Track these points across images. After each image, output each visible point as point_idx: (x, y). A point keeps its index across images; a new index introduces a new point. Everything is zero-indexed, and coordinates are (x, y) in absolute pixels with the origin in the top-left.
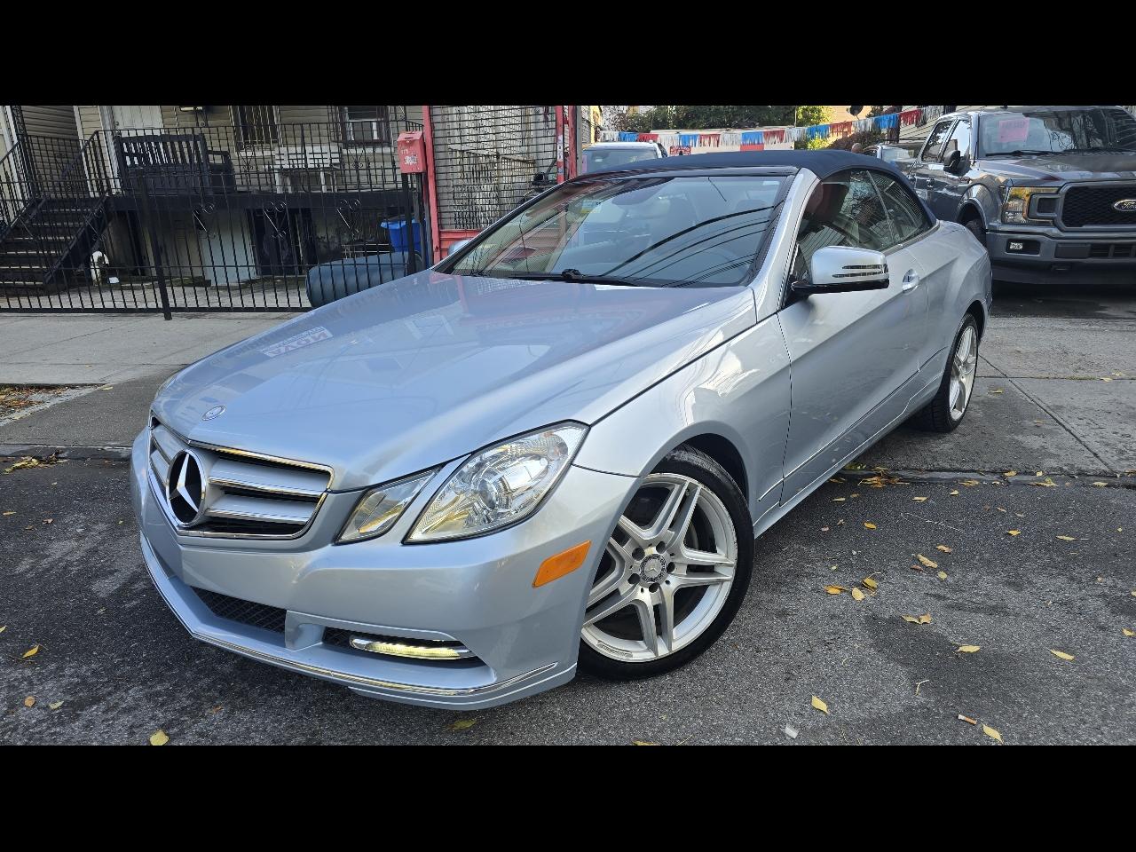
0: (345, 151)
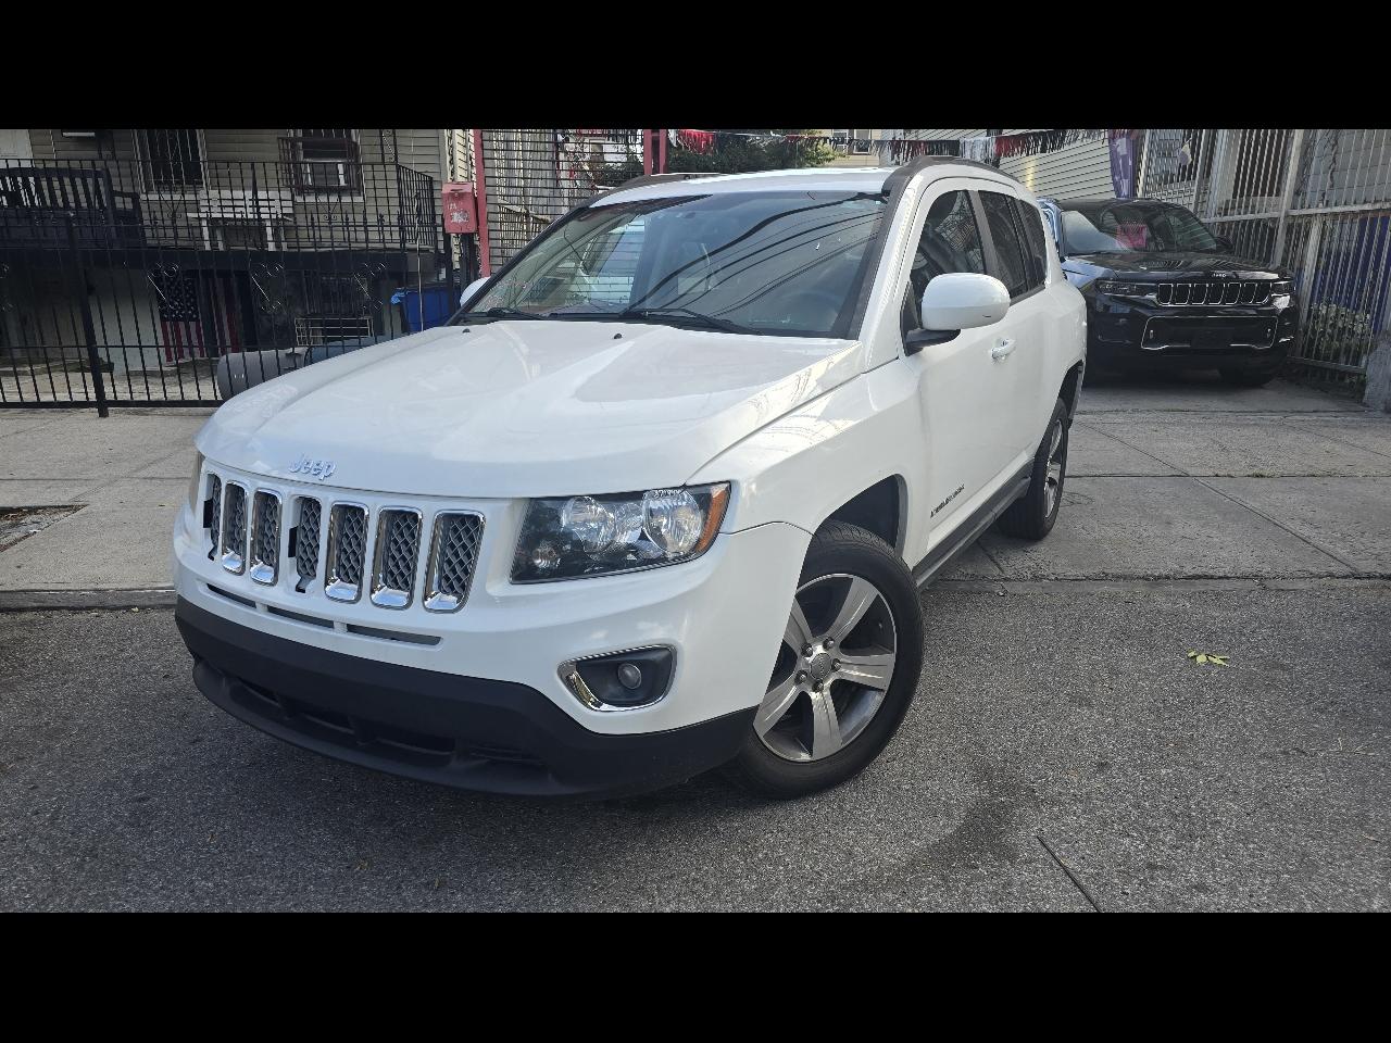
0: (299, 199)
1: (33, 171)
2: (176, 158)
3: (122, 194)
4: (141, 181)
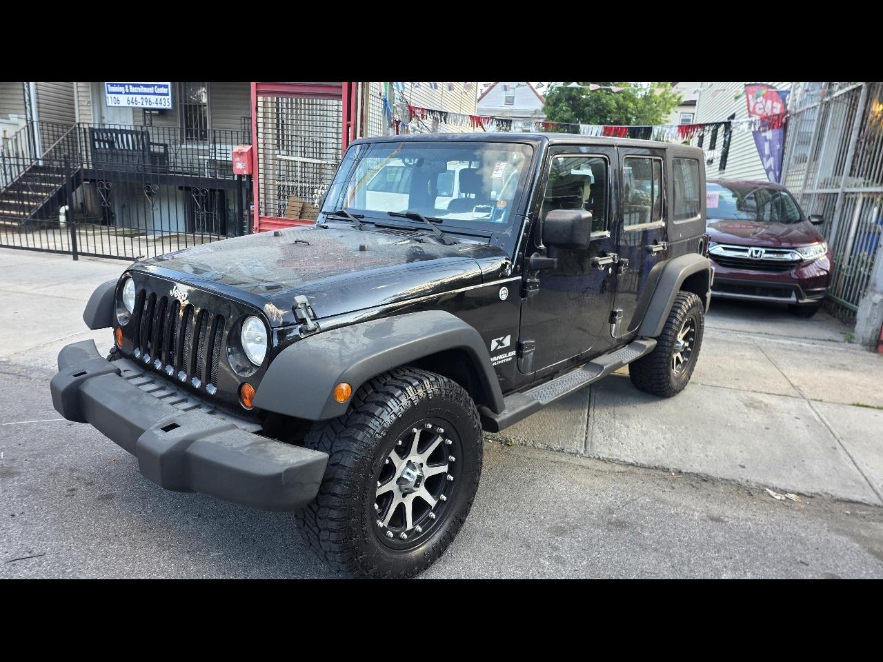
1: (131, 132)
2: (196, 126)
3: (154, 144)
4: (178, 138)
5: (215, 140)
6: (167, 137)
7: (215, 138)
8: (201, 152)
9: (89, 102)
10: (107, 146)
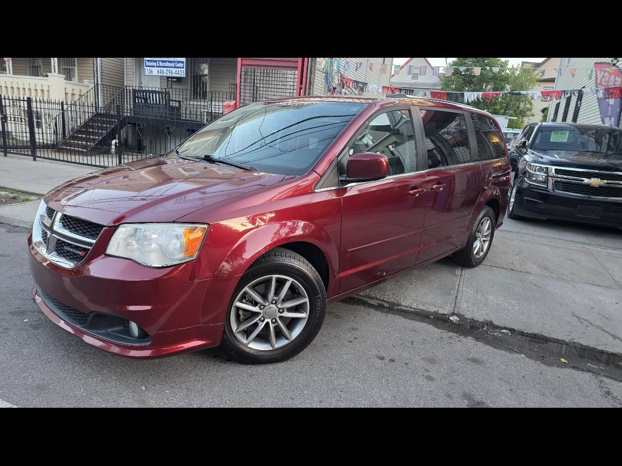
1: (159, 92)
2: (200, 90)
3: (173, 100)
4: (188, 97)
5: (212, 99)
6: (181, 96)
7: (212, 97)
8: (202, 107)
9: (133, 73)
10: (143, 102)
